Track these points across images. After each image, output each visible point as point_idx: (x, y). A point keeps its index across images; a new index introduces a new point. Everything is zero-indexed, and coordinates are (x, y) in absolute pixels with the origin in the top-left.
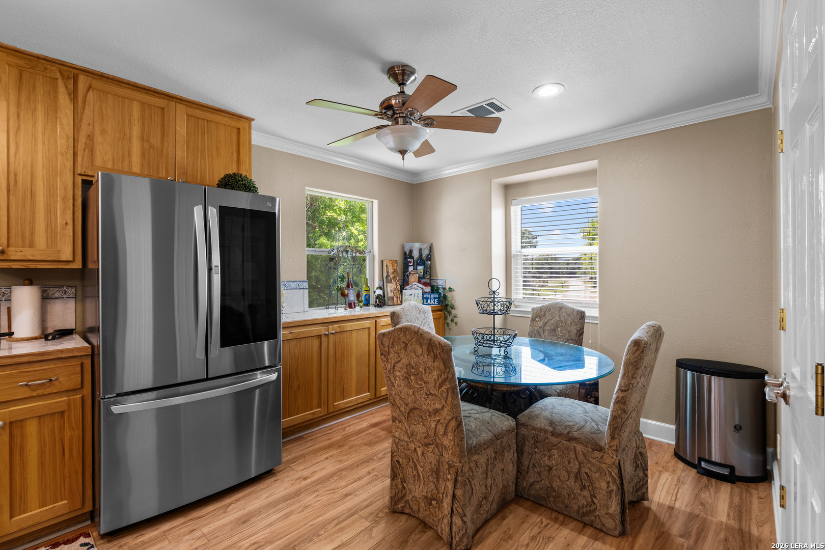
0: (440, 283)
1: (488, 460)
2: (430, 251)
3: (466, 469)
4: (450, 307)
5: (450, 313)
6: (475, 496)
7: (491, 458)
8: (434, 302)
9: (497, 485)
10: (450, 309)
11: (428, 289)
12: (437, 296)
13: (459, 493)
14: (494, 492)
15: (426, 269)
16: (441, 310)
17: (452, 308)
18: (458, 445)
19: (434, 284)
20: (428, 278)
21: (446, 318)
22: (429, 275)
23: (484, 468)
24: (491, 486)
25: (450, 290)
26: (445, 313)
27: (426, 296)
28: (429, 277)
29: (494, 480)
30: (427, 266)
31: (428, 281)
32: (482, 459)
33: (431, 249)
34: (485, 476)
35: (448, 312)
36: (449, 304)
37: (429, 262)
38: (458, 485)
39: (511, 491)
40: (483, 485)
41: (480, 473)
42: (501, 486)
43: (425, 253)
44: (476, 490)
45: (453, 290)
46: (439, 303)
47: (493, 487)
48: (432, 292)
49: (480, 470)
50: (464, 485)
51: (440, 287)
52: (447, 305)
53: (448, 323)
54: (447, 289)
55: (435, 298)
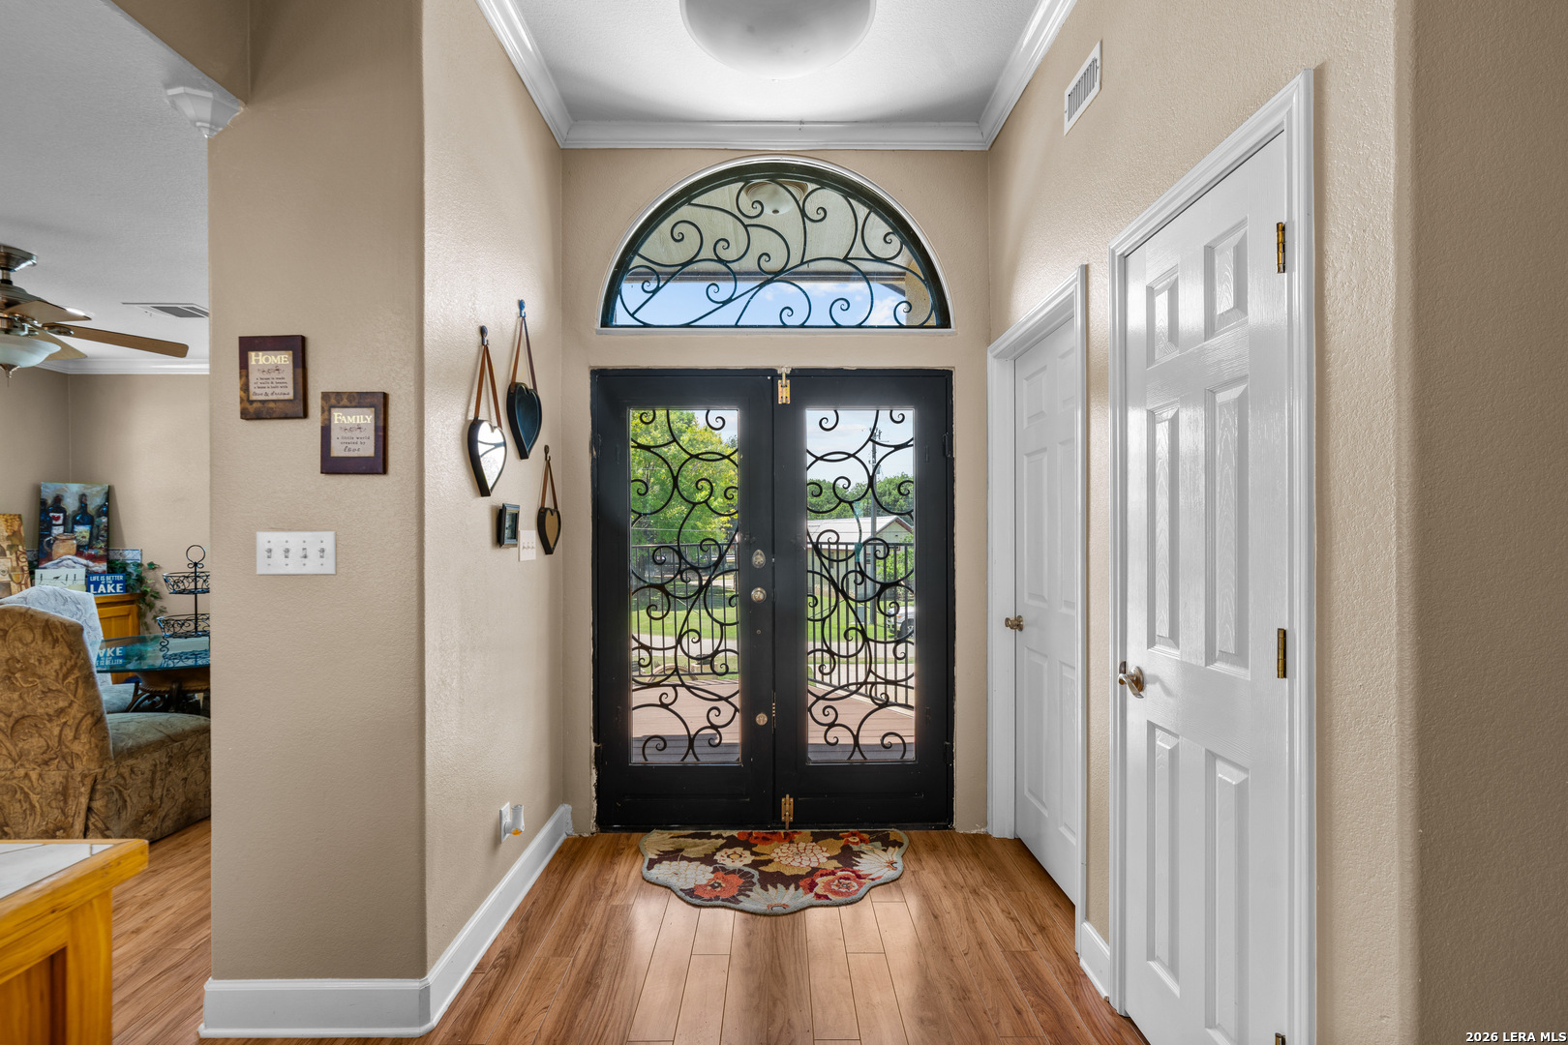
0: (130, 556)
1: (155, 766)
2: (108, 500)
3: (112, 774)
4: (152, 596)
5: (151, 606)
6: (129, 809)
7: (161, 763)
8: (115, 588)
9: (173, 798)
10: (152, 599)
11: (102, 567)
12: (120, 577)
13: (97, 804)
14: (167, 805)
15: (95, 531)
16: (131, 602)
17: (156, 598)
18: (97, 746)
19: (117, 557)
20: (101, 548)
21: (141, 615)
22: (103, 541)
23: (148, 774)
24: (161, 798)
25: (152, 566)
26: (140, 608)
27: (95, 578)
28: (103, 545)
29: (168, 790)
30: (98, 526)
31: (101, 552)
32: (144, 765)
33: (109, 495)
34: (149, 785)
35: (148, 605)
36: (148, 590)
37: (104, 520)
38: (97, 796)
39: (202, 806)
40: (146, 796)
41: (139, 781)
42: (182, 799)
43: (95, 502)
44: (132, 801)
45: (159, 567)
46: (125, 588)
47: (165, 799)
48: (112, 569)
49: (139, 780)
50: (108, 794)
51: (129, 562)
52: (145, 593)
53: (146, 623)
54: (146, 565)
55: (115, 582)
